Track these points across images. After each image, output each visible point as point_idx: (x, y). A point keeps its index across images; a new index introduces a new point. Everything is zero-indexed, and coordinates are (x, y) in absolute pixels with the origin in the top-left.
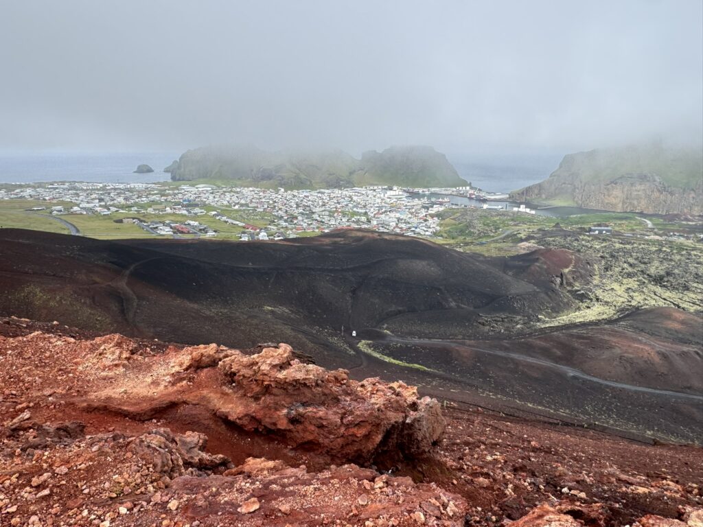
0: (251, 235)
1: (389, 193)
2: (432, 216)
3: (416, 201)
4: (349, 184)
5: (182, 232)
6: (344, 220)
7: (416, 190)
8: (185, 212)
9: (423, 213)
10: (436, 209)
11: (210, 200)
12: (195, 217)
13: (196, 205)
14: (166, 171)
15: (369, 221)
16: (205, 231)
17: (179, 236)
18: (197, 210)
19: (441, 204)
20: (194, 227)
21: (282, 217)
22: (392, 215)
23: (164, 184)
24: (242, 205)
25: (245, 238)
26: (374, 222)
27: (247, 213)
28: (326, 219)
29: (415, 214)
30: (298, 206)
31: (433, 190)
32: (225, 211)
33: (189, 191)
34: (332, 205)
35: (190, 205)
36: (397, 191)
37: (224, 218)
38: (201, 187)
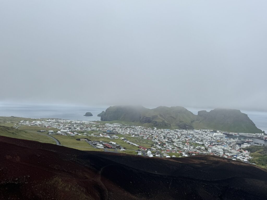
0: (143, 152)
1: (215, 134)
2: (245, 149)
3: (232, 140)
4: (191, 128)
5: (108, 148)
6: (192, 147)
7: (231, 133)
8: (109, 137)
9: (238, 147)
10: (245, 145)
11: (120, 131)
12: (114, 140)
13: (113, 134)
14: (99, 115)
15: (206, 149)
16: (119, 147)
17: (107, 150)
18: (115, 136)
19: (248, 142)
20: (114, 145)
21: (157, 143)
22: (219, 147)
23: (98, 122)
24: (136, 135)
25: (140, 154)
26: (210, 151)
27: (138, 139)
28: (181, 146)
29: (233, 147)
30: (165, 138)
31: (241, 134)
32: (127, 137)
33: (110, 126)
34: (183, 139)
35: (111, 133)
36: (219, 134)
37: (128, 142)
38: (115, 125)
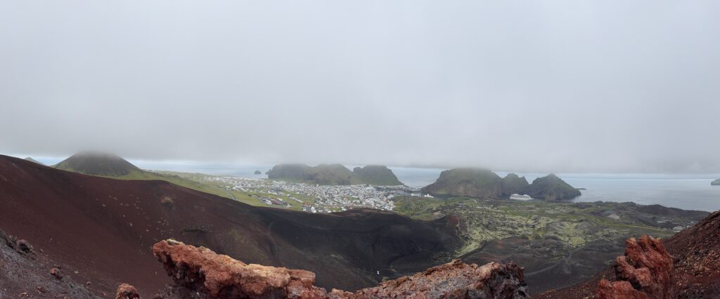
0: (307, 208)
1: (368, 188)
2: (390, 200)
3: (381, 193)
4: (348, 183)
5: (276, 204)
6: (349, 202)
7: (379, 187)
8: (276, 194)
9: (385, 199)
10: (391, 196)
11: (286, 188)
12: (281, 196)
13: (280, 191)
14: (266, 173)
15: (361, 203)
16: (286, 204)
17: (275, 206)
18: (281, 193)
19: (393, 194)
20: (281, 202)
21: (319, 199)
22: (371, 199)
23: (266, 179)
24: (300, 192)
25: (304, 210)
26: (364, 203)
27: (303, 196)
28: (340, 201)
29: (382, 199)
30: (326, 194)
31: (387, 187)
32: (293, 194)
33: (277, 184)
34: (342, 194)
35: (277, 190)
36: (371, 188)
37: (294, 198)
38: (281, 182)
